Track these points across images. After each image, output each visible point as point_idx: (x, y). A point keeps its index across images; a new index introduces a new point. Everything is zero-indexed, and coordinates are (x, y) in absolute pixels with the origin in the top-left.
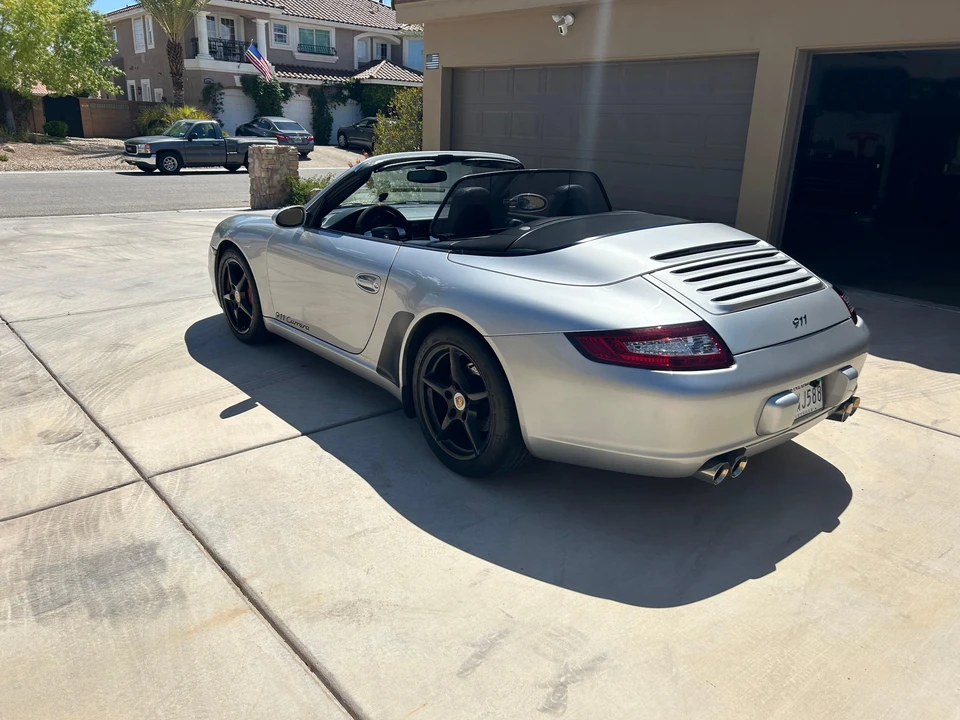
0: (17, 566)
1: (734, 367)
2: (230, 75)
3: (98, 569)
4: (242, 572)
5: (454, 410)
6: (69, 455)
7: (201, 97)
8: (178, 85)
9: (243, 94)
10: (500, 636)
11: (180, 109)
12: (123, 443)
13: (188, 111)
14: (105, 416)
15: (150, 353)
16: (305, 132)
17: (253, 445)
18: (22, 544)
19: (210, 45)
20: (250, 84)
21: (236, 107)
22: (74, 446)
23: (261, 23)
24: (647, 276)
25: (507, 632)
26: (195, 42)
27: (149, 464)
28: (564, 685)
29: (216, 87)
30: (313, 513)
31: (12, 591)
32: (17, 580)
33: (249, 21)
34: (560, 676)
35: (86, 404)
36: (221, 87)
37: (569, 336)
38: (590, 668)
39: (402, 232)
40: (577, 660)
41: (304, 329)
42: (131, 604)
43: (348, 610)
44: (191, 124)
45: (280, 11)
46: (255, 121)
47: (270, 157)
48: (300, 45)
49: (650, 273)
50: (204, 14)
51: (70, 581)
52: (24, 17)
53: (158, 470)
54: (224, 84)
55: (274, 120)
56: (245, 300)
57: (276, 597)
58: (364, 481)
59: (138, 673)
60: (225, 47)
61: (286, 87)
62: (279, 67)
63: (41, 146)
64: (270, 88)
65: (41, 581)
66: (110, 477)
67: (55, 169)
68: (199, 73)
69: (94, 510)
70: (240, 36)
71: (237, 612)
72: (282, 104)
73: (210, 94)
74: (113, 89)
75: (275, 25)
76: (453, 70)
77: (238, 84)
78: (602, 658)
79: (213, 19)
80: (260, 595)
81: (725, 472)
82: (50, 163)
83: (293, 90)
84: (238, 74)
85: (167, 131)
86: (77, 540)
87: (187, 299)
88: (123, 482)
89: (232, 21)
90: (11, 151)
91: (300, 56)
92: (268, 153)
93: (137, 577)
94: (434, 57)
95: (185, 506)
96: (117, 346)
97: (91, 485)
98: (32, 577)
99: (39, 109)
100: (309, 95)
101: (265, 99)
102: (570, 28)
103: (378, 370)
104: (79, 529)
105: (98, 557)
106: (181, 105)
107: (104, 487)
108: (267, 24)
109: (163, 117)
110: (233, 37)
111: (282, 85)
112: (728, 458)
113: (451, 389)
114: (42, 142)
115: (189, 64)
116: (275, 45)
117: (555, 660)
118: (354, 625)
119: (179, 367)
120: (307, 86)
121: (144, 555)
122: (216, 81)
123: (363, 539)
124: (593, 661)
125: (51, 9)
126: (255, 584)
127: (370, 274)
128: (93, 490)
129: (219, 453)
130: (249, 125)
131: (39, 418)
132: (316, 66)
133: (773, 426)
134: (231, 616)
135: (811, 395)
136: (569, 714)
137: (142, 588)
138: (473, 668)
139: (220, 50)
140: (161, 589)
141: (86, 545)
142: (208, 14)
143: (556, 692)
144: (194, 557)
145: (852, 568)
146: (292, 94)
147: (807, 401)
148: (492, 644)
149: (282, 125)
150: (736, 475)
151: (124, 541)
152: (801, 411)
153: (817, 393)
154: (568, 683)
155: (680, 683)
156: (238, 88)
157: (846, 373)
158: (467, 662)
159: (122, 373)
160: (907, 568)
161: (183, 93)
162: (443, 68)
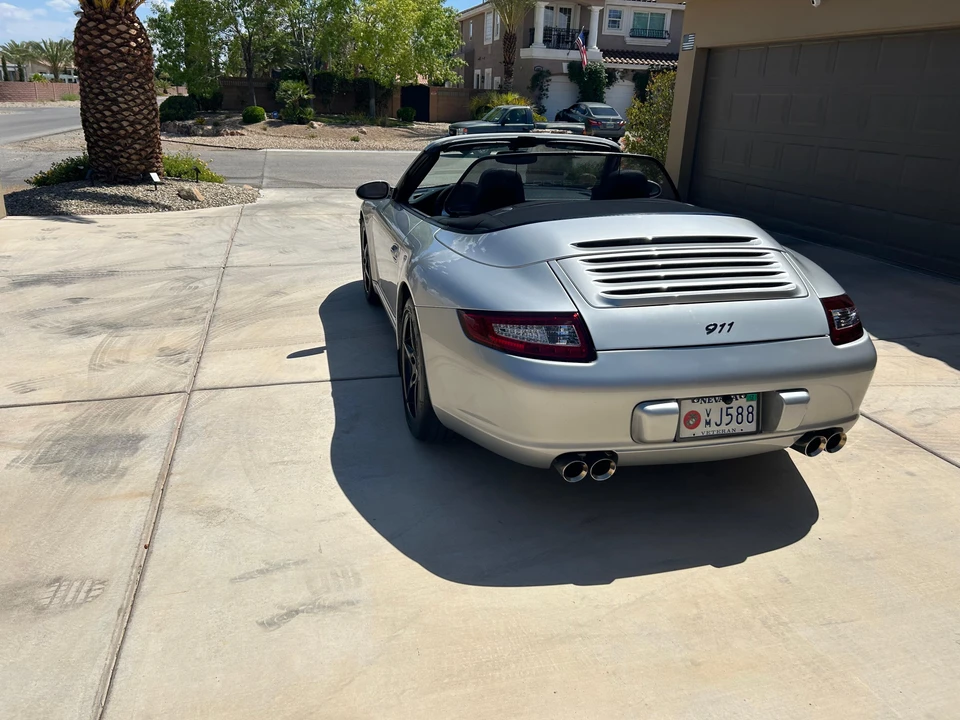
0: (57, 432)
1: (596, 363)
2: (559, 62)
3: (97, 445)
4: (177, 469)
6: (161, 366)
7: (529, 84)
8: (508, 73)
9: (568, 81)
10: (296, 563)
11: (504, 96)
12: (203, 364)
13: (511, 97)
14: (215, 342)
15: (293, 302)
16: (619, 117)
17: (285, 381)
18: (74, 419)
19: (545, 34)
20: (575, 69)
21: (560, 92)
23: (596, 10)
24: (553, 262)
25: (304, 562)
26: (532, 31)
27: (204, 382)
28: (297, 612)
29: (545, 74)
30: (269, 440)
32: (48, 440)
33: (585, 9)
35: (210, 332)
36: (549, 73)
37: (459, 312)
38: (332, 608)
40: (329, 598)
42: (90, 472)
43: (211, 514)
44: (508, 110)
46: (575, 107)
48: (632, 30)
49: (560, 259)
50: (543, 5)
51: (74, 449)
52: (390, 16)
53: (203, 387)
54: (553, 71)
55: (591, 105)
58: (334, 425)
59: (48, 515)
60: (559, 35)
61: (611, 74)
62: (606, 53)
63: (388, 129)
64: (594, 73)
65: (60, 444)
66: (168, 386)
67: (392, 149)
68: (531, 61)
69: (135, 407)
70: (575, 24)
71: (141, 494)
72: (605, 90)
73: (537, 81)
74: (456, 78)
75: (610, 11)
76: (710, 51)
77: (565, 70)
78: (351, 603)
79: (552, 8)
81: (584, 473)
82: (391, 144)
83: (618, 75)
84: (565, 61)
85: (484, 118)
86: (106, 423)
88: (173, 391)
89: (570, 10)
90: (364, 133)
91: (630, 41)
93: (112, 456)
94: (691, 38)
95: (192, 416)
96: (277, 293)
97: (152, 389)
98: (57, 441)
99: (397, 96)
100: (634, 80)
101: (589, 83)
104: (115, 416)
105: (105, 437)
106: (506, 93)
108: (602, 12)
109: (489, 103)
110: (569, 25)
111: (607, 71)
112: (600, 459)
113: (413, 355)
114: (391, 126)
115: (524, 53)
116: (607, 31)
117: (314, 593)
118: (203, 525)
119: (301, 315)
120: (633, 71)
121: (132, 442)
122: (545, 69)
123: (281, 467)
124: (343, 603)
125: (410, 8)
126: (176, 479)
128: (150, 393)
129: (255, 382)
130: (568, 111)
131: (173, 337)
132: (646, 50)
133: (648, 435)
134: (136, 496)
135: (735, 414)
136: (276, 633)
137: (107, 464)
138: (248, 579)
139: (554, 38)
140: (117, 467)
141: (107, 428)
142: (547, 4)
143: (286, 614)
144: (158, 451)
145: (697, 605)
146: (616, 79)
147: (726, 419)
148: (282, 567)
149: (596, 112)
150: (600, 478)
151: (130, 431)
152: (713, 429)
153: (745, 413)
154: (303, 611)
155: (393, 642)
156: (566, 74)
157: (785, 396)
158: (249, 573)
159: (258, 313)
160: (764, 623)
161: (511, 80)
162: (698, 49)
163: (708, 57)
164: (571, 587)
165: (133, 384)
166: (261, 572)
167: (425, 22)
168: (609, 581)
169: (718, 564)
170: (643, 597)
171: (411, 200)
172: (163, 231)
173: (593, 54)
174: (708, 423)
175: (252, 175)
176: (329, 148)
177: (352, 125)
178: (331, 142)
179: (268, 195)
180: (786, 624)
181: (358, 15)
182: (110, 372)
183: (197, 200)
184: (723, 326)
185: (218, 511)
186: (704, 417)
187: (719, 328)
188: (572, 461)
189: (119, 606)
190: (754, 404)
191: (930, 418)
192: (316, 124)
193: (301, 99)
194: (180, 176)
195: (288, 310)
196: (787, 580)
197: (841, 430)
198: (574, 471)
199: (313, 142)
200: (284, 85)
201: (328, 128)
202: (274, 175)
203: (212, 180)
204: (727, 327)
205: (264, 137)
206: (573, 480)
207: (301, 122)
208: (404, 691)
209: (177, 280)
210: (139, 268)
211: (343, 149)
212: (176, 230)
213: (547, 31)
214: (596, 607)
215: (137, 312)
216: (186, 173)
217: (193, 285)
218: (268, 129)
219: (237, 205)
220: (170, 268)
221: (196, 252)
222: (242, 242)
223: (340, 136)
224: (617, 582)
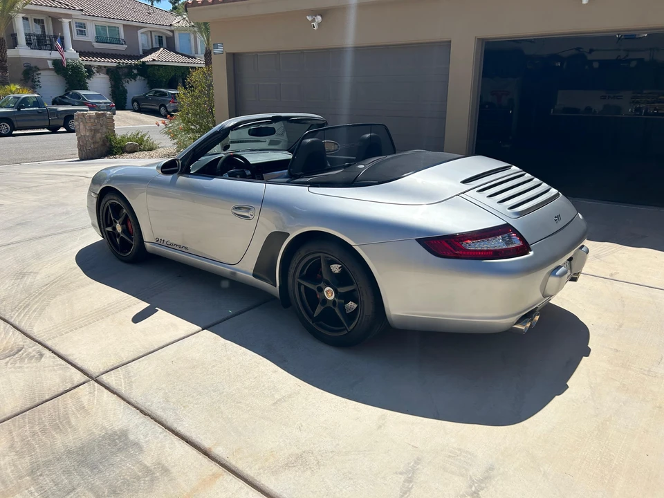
0: (15, 466)
1: (531, 253)
2: (44, 60)
3: (85, 459)
4: (206, 443)
5: (325, 300)
6: (20, 367)
7: (21, 76)
8: (3, 69)
9: (55, 74)
10: (416, 463)
11: (7, 87)
12: (62, 352)
13: (14, 87)
14: (36, 331)
15: (52, 278)
16: (108, 101)
17: (168, 341)
18: (12, 447)
19: (26, 38)
20: (58, 66)
21: (50, 85)
22: (22, 359)
23: (66, 21)
24: (462, 195)
25: (419, 459)
26: (14, 37)
27: (94, 367)
28: (476, 493)
29: (34, 69)
30: (238, 389)
31: (20, 488)
32: (21, 477)
33: (56, 20)
34: (471, 487)
35: (17, 323)
36: (37, 69)
37: (419, 241)
38: (487, 478)
39: (248, 173)
40: (475, 473)
41: (183, 249)
42: (126, 483)
43: (299, 461)
44: (19, 98)
45: (80, 13)
46: (67, 94)
47: (92, 120)
48: (97, 37)
49: (463, 193)
50: (21, 16)
51: (67, 472)
53: (101, 370)
54: (40, 66)
55: (82, 92)
56: (126, 231)
57: (240, 459)
60: (38, 39)
61: (89, 68)
62: (82, 54)
64: (76, 69)
65: (41, 475)
68: (19, 59)
69: (62, 411)
70: (49, 30)
71: (215, 476)
72: (87, 81)
73: (29, 75)
75: (76, 23)
76: (234, 54)
77: (51, 66)
79: (27, 19)
80: (228, 460)
81: (528, 325)
83: (94, 70)
84: (49, 59)
86: (57, 436)
87: (66, 232)
88: (76, 384)
89: (43, 20)
91: (96, 45)
92: (90, 117)
93: (121, 461)
94: (219, 45)
95: (136, 395)
96: (22, 275)
97: (50, 389)
98: (32, 473)
100: (107, 74)
101: (74, 78)
102: (319, 24)
103: (254, 275)
104: (56, 427)
105: (82, 448)
106: (8, 84)
107: (61, 390)
108: (70, 22)
110: (44, 32)
111: (86, 66)
113: (322, 285)
115: (10, 53)
116: (77, 38)
117: (462, 475)
118: (309, 472)
119: (82, 286)
120: (105, 67)
121: (119, 441)
122: (33, 65)
123: (285, 404)
124: (487, 471)
126: (218, 451)
127: (243, 206)
129: (143, 351)
130: (62, 97)
132: (110, 52)
134: (212, 480)
137: (130, 469)
138: (409, 491)
139: (34, 42)
141: (67, 440)
142: (24, 15)
145: (613, 379)
146: (94, 73)
148: (413, 470)
149: (89, 96)
151: (99, 432)
154: (478, 491)
155: (550, 477)
156: (51, 69)
158: (403, 487)
159: (36, 295)
160: (644, 374)
161: (8, 74)
162: (227, 53)
163: (234, 59)
165: (17, 392)
173: (71, 54)
180: (650, 370)
185: (299, 457)
213: (28, 36)
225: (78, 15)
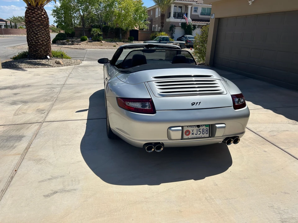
1: (155, 114)
2: (178, 23)
3: (9, 139)
6: (36, 115)
7: (169, 29)
8: (162, 26)
9: (181, 28)
10: (61, 177)
11: (161, 33)
12: (49, 114)
13: (163, 33)
15: (82, 95)
17: (73, 120)
18: (5, 130)
19: (174, 14)
20: (184, 25)
21: (178, 32)
22: (39, 113)
23: (190, 7)
24: (146, 83)
25: (63, 176)
26: (170, 13)
27: (47, 119)
28: (57, 192)
30: (63, 138)
33: (186, 6)
34: (59, 190)
36: (175, 26)
37: (117, 98)
40: (68, 188)
42: (5, 147)
44: (161, 37)
46: (183, 36)
48: (201, 13)
52: (126, 9)
53: (47, 121)
54: (176, 25)
55: (188, 36)
58: (84, 133)
60: (178, 15)
62: (193, 20)
64: (189, 26)
66: (37, 121)
68: (170, 22)
69: (25, 127)
70: (183, 11)
72: (193, 31)
73: (171, 29)
74: (146, 27)
75: (194, 7)
76: (219, 19)
78: (75, 190)
79: (176, 6)
81: (153, 149)
83: (196, 27)
84: (180, 22)
85: (154, 40)
89: (182, 7)
90: (117, 44)
91: (201, 16)
93: (13, 142)
94: (213, 15)
95: (41, 130)
99: (128, 33)
100: (201, 28)
101: (188, 29)
102: (253, 2)
104: (17, 130)
105: (12, 136)
106: (161, 32)
107: (33, 122)
109: (156, 35)
110: (181, 11)
111: (193, 25)
112: (158, 145)
114: (126, 42)
115: (168, 20)
116: (193, 13)
117: (64, 186)
118: (35, 164)
119: (84, 99)
120: (201, 25)
121: (20, 138)
122: (174, 25)
123: (64, 146)
124: (72, 190)
125: (132, 6)
128: (30, 123)
129: (63, 120)
130: (181, 38)
131: (42, 106)
132: (205, 19)
133: (173, 137)
134: (17, 155)
135: (202, 131)
136: (48, 199)
137: (11, 144)
138: (44, 181)
139: (177, 15)
140: (13, 146)
141: (14, 133)
142: (174, 5)
143: (53, 193)
144: (28, 141)
145: (186, 192)
146: (196, 28)
147: (199, 133)
148: (56, 178)
149: (189, 38)
150: (158, 151)
151: (21, 134)
152: (194, 136)
153: (205, 131)
154: (59, 192)
155: (85, 202)
156: (180, 26)
157: (217, 126)
158: (45, 180)
159: (71, 98)
160: (206, 198)
161: (163, 28)
162: (215, 18)
163: (219, 21)
164: (147, 186)
165: (26, 120)
166: (49, 179)
167: (137, 10)
168: (159, 184)
169: (195, 179)
170: (169, 189)
171: (116, 64)
172: (48, 74)
173: (189, 20)
174: (193, 134)
175: (81, 57)
176: (107, 49)
177: (114, 42)
178: (107, 47)
179: (85, 63)
180: (213, 199)
181: (116, 9)
182: (20, 116)
183: (61, 64)
184: (197, 103)
185: (41, 160)
186: (191, 132)
187: (196, 104)
188: (149, 145)
189: (2, 189)
190: (208, 128)
191: (275, 134)
192: (103, 41)
193: (98, 34)
194: (57, 57)
195: (79, 98)
196: (217, 185)
197: (238, 137)
198: (150, 149)
199: (102, 47)
200: (93, 29)
201: (106, 43)
202: (88, 57)
203: (67, 58)
204: (198, 104)
205: (87, 45)
206: (149, 152)
207: (98, 41)
208: (84, 218)
209: (48, 88)
210: (38, 84)
211: (111, 49)
212: (52, 73)
213: (175, 13)
214: (153, 192)
215: (34, 98)
216: (59, 56)
217: (53, 90)
218: (88, 43)
219: (73, 66)
220: (47, 85)
221: (57, 80)
222: (72, 77)
223: (110, 45)
224: (162, 184)
225: (195, 4)
